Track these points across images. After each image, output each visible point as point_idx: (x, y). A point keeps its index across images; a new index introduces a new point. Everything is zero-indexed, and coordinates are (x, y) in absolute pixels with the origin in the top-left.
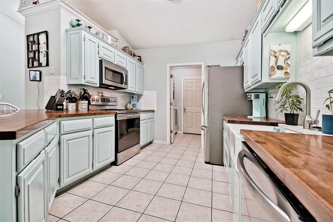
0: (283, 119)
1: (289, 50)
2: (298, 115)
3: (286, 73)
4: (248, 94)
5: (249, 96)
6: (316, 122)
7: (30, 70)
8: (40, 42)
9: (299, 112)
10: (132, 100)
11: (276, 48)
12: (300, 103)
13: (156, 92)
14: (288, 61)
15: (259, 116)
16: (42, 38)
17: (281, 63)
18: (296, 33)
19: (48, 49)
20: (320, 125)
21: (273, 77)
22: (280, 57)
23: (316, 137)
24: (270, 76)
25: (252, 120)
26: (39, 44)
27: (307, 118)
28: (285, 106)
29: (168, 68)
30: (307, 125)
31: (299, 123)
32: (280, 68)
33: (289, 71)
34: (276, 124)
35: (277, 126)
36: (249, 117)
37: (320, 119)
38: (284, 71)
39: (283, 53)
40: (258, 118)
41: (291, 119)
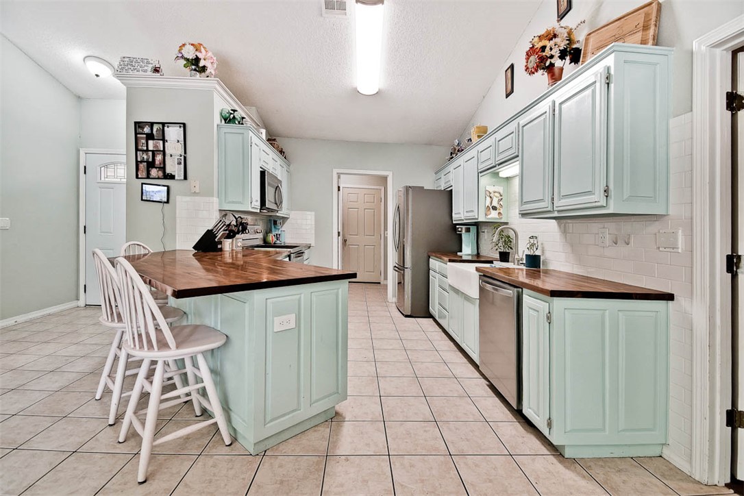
0: (498, 256)
1: (502, 192)
2: (509, 253)
3: (499, 213)
4: (457, 227)
5: (460, 229)
6: (522, 259)
7: (142, 184)
8: (166, 139)
9: (510, 251)
10: (273, 227)
11: (491, 189)
12: (511, 242)
13: (313, 213)
14: (501, 202)
15: (470, 253)
16: (173, 134)
17: (495, 204)
18: (507, 178)
19: (185, 153)
20: (524, 262)
21: (489, 217)
22: (495, 198)
23: (522, 270)
24: (486, 215)
25: (461, 257)
26: (164, 140)
27: (516, 257)
28: (499, 245)
29: (335, 177)
30: (516, 262)
31: (510, 260)
32: (494, 208)
33: (501, 211)
34: (491, 262)
35: (493, 263)
36: (459, 254)
37: (524, 257)
38: (498, 211)
39: (496, 194)
40: (469, 255)
41: (504, 257)
